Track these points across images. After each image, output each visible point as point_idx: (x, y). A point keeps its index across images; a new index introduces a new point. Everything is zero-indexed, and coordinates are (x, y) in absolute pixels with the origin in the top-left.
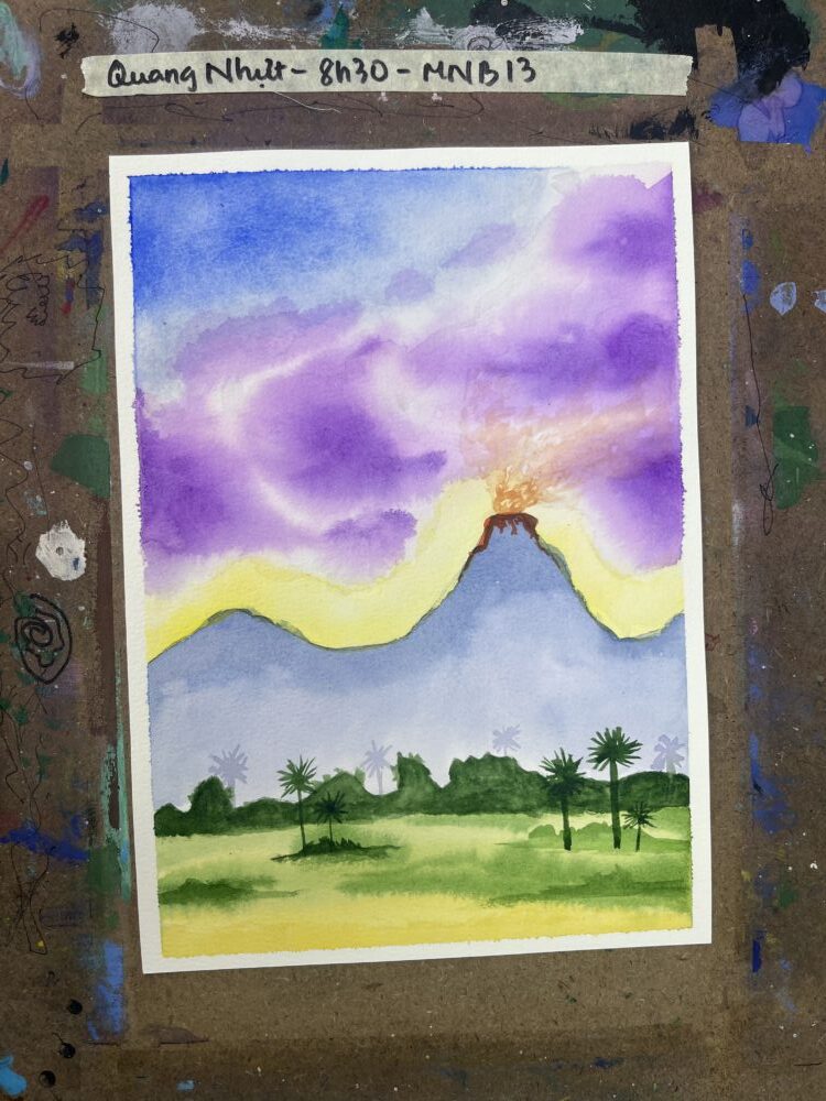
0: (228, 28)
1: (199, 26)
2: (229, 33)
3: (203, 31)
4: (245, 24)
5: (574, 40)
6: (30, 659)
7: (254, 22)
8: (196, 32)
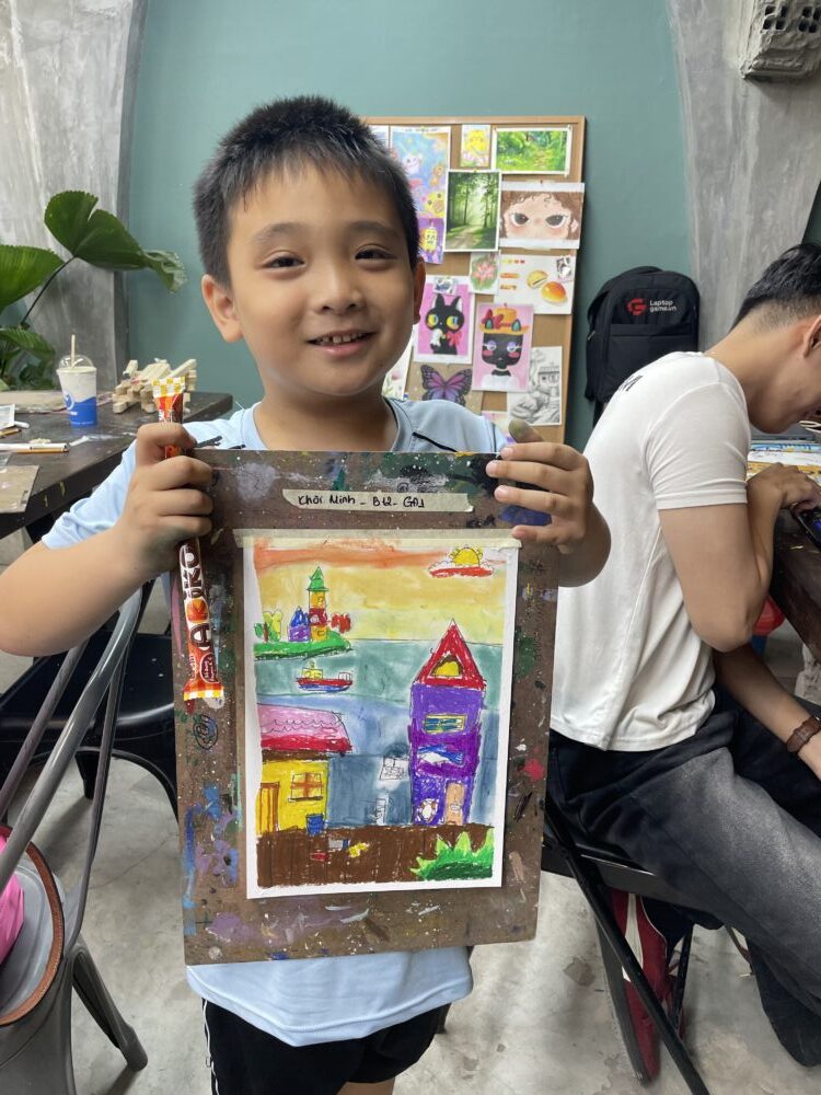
0: (290, 476)
2: (291, 479)
3: (279, 477)
4: (298, 475)
5: (443, 483)
6: (200, 740)
7: (302, 474)
8: (275, 478)
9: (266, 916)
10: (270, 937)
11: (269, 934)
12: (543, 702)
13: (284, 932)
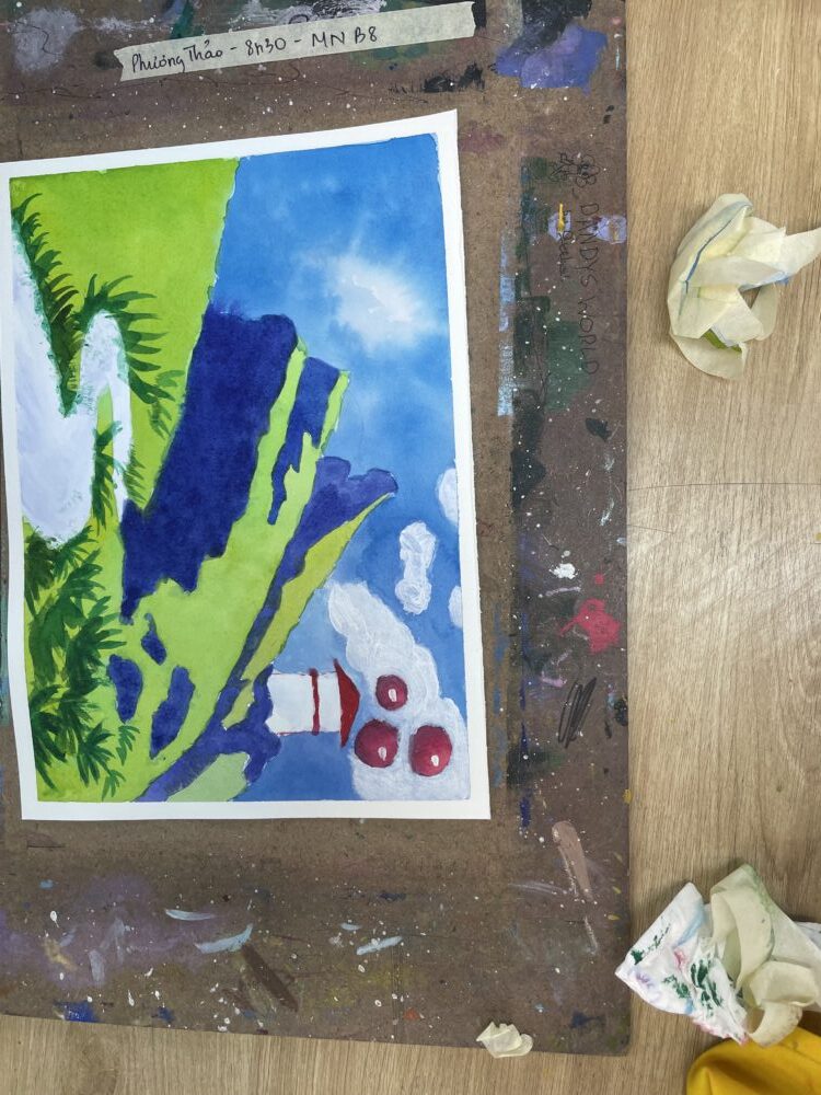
0: (100, 24)
1: (79, 25)
2: (101, 28)
3: (82, 28)
4: (113, 20)
5: (378, 10)
8: (75, 29)
9: (54, 916)
10: (61, 967)
11: (60, 959)
12: (608, 467)
13: (86, 958)
